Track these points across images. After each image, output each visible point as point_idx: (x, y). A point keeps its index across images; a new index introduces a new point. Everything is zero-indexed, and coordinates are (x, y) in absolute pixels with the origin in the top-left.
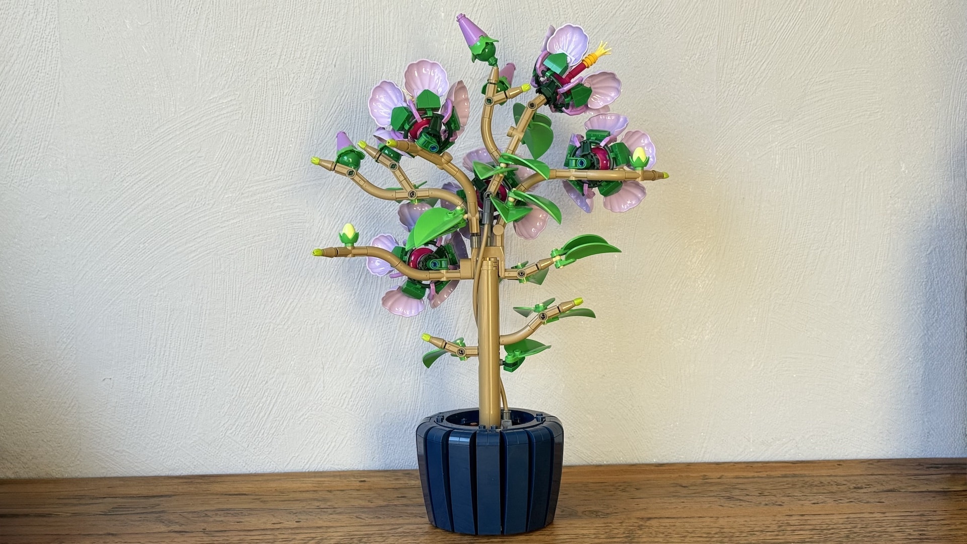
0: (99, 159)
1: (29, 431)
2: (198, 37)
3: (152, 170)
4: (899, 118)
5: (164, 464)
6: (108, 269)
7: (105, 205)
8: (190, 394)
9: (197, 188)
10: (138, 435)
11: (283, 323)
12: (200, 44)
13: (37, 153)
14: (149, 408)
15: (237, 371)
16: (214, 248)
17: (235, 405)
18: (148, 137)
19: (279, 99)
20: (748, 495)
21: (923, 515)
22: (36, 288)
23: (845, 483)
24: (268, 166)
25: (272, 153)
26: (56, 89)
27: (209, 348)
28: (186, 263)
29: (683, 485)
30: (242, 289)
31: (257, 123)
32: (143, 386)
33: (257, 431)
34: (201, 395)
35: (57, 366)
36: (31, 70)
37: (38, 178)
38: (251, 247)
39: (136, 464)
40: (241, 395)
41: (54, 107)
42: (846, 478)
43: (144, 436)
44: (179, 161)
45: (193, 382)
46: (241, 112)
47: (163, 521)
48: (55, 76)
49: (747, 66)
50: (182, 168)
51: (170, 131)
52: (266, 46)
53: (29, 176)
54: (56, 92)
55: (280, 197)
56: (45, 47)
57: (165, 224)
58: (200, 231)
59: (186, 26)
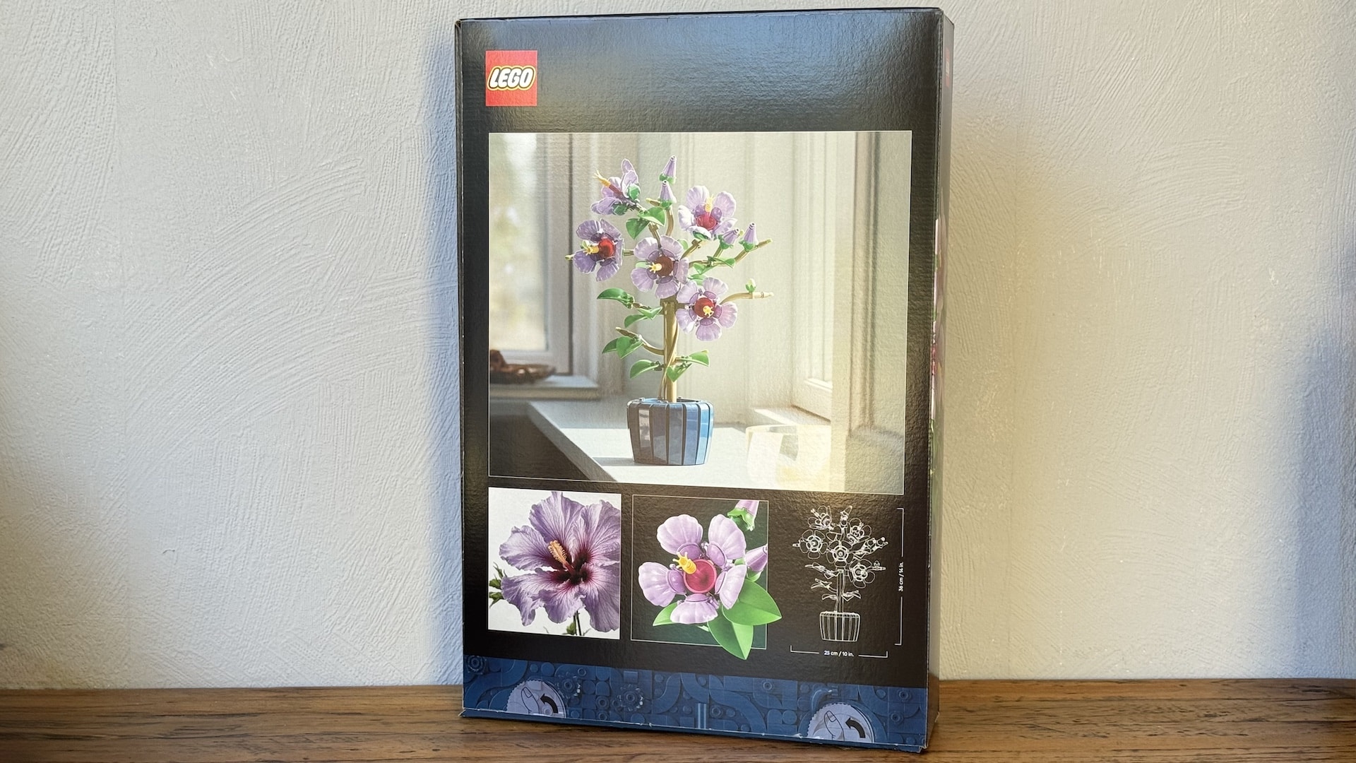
0: (167, 246)
1: (58, 622)
2: (307, 80)
3: (239, 262)
4: (1268, 208)
5: (245, 672)
6: (175, 397)
7: (172, 310)
8: (285, 574)
9: (301, 287)
10: (209, 630)
11: (416, 477)
12: (310, 89)
13: (80, 235)
14: (226, 592)
15: (350, 542)
16: (322, 371)
17: (346, 590)
18: (235, 216)
19: (417, 167)
20: (1058, 723)
21: (1302, 752)
22: (74, 422)
23: (1191, 709)
24: (400, 259)
25: (405, 241)
26: (109, 148)
27: (312, 511)
28: (284, 391)
29: (969, 709)
30: (359, 429)
31: (385, 199)
32: (219, 561)
33: (377, 626)
34: (299, 575)
35: (99, 532)
36: (75, 121)
37: (81, 269)
38: (374, 370)
39: (206, 671)
40: (355, 575)
41: (106, 173)
42: (1193, 703)
43: (218, 631)
44: (276, 249)
45: (288, 557)
46: (364, 184)
47: (248, 747)
48: (109, 130)
49: (1060, 134)
50: (281, 260)
51: (265, 208)
52: (401, 93)
53: (68, 267)
54: (109, 152)
55: (415, 302)
56: (96, 90)
57: (255, 337)
58: (303, 347)
59: (290, 64)
